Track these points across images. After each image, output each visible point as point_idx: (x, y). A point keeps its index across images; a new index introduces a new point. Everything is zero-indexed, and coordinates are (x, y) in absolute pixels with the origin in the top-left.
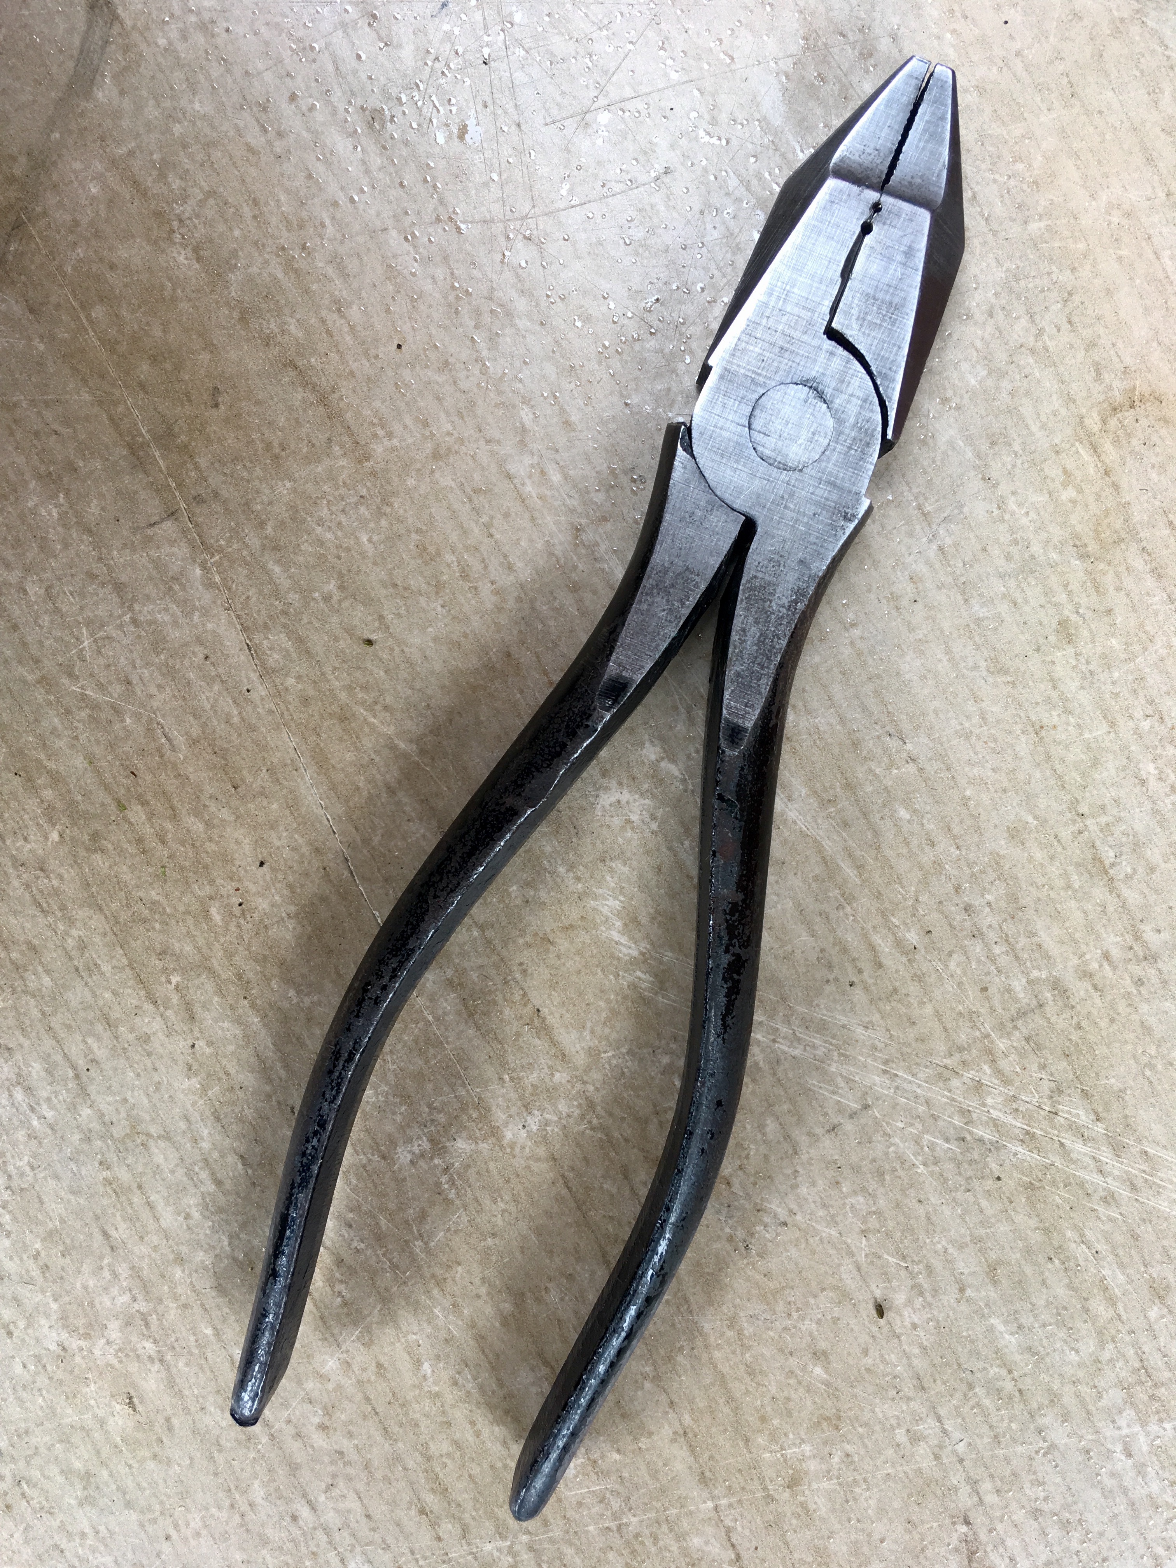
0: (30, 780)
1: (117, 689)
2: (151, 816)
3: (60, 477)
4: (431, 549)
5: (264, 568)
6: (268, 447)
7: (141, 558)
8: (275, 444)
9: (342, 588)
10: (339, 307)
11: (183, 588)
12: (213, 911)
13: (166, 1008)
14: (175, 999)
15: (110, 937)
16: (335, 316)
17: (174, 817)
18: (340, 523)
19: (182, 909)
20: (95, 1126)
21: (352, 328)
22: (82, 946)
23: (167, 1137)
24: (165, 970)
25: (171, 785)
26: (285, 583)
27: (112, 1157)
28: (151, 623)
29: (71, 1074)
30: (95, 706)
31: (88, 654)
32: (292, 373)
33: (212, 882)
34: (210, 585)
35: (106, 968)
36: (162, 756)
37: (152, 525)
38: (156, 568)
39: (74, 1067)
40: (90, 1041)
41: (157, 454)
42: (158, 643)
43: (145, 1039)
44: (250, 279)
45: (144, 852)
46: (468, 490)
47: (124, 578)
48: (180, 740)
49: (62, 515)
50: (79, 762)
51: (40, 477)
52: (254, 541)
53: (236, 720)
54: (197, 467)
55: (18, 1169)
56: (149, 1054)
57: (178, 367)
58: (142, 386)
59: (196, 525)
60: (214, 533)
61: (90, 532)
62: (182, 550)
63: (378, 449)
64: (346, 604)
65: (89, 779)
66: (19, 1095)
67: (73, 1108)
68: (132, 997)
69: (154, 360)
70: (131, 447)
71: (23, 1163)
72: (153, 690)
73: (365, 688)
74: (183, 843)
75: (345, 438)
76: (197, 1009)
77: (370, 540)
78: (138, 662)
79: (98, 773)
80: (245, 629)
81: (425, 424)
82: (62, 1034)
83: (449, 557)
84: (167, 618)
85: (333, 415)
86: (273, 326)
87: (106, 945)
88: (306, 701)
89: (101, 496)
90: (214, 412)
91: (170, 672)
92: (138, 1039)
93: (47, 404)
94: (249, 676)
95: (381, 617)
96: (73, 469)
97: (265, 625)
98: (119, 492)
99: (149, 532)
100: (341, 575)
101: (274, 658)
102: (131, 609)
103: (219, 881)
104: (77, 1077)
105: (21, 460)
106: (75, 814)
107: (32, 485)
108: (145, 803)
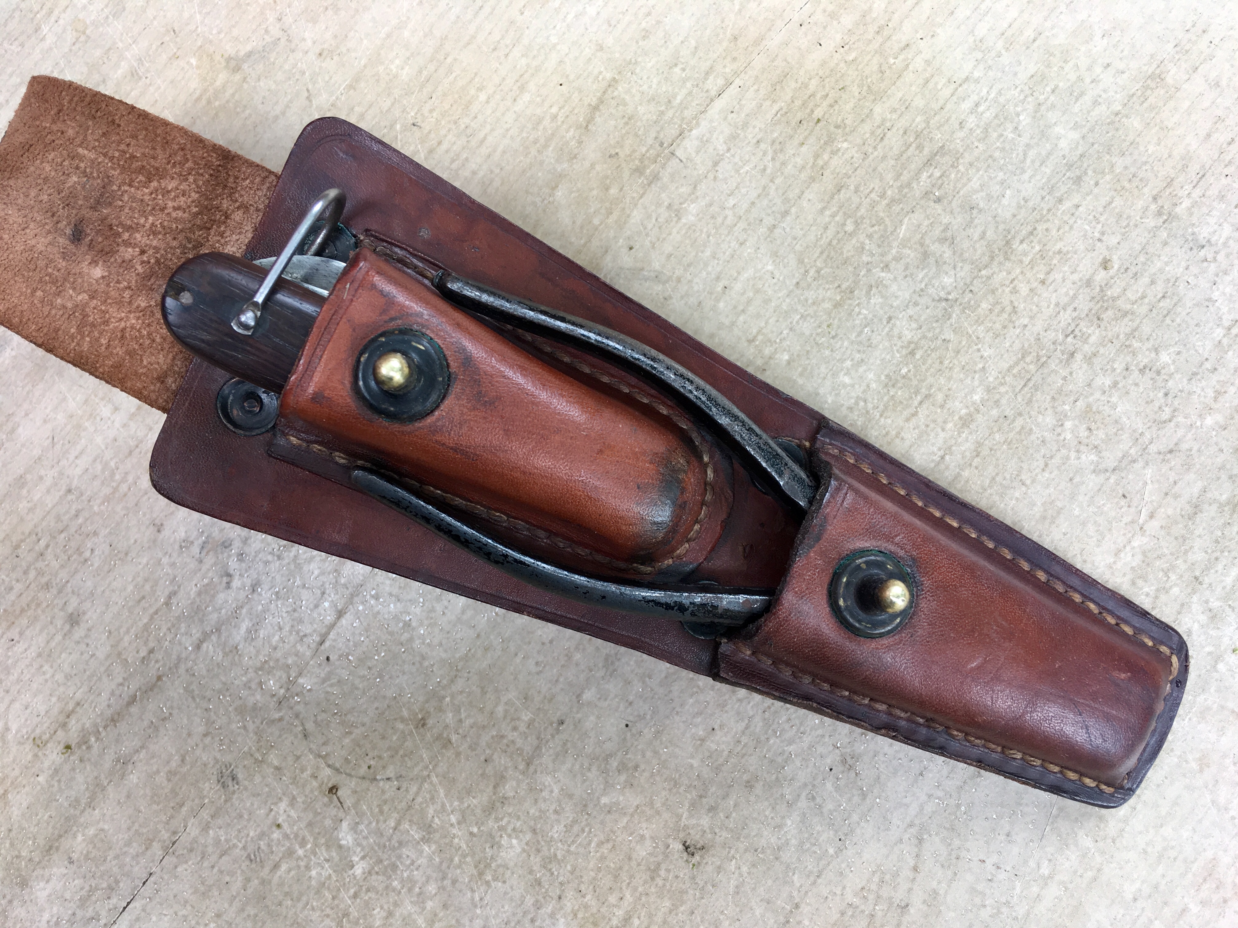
0: (822, 168)
1: (763, 146)
2: (817, 106)
3: (676, 210)
4: (643, 34)
5: (681, 103)
6: (626, 123)
7: (698, 160)
8: (623, 121)
9: (676, 65)
10: (554, 117)
11: (703, 136)
12: (851, 58)
13: (908, 59)
14: (901, 57)
15: (884, 99)
16: (559, 117)
17: (813, 95)
18: (648, 78)
19: (856, 73)
20: (981, 66)
21: (560, 108)
22: (894, 110)
23: (972, 31)
24: (890, 67)
25: (798, 103)
26: (684, 91)
27: (993, 54)
28: (725, 143)
29: (960, 89)
30: (775, 152)
31: (752, 166)
32: (590, 127)
33: (837, 64)
34: (698, 124)
35: (900, 95)
36: (786, 113)
37: (681, 161)
38: (699, 151)
39: (957, 89)
40: (939, 87)
41: (648, 171)
42: (733, 137)
43: (928, 62)
44: (557, 161)
45: (836, 102)
46: (611, 28)
47: (711, 163)
48: (776, 107)
49: (693, 202)
50: (804, 149)
51: (679, 219)
52: (670, 113)
53: (756, 87)
54: (648, 151)
55: (1020, 94)
56: (934, 57)
57: (607, 177)
58: (621, 190)
59: (673, 141)
60: (673, 132)
61: (695, 187)
62: (687, 143)
63: (609, 76)
64: (683, 60)
65: (812, 140)
66: (981, 109)
67: (977, 81)
68: (909, 77)
69: (607, 189)
70: (649, 185)
71: (1016, 93)
72: (757, 129)
73: (718, 35)
74: (824, 87)
75: (609, 92)
76: (902, 45)
77: (650, 62)
78: (747, 142)
79: (806, 138)
80: (712, 100)
81: (590, 59)
82: (941, 102)
83: (644, 25)
84: (721, 137)
85: (601, 101)
86: (573, 143)
87: (888, 99)
88: (734, 59)
89: (677, 188)
90: (620, 154)
91: (745, 125)
92: (929, 65)
93: (645, 228)
94: (733, 90)
95: (682, 42)
96: (670, 206)
97: (707, 91)
98: (672, 182)
99: (684, 160)
100: (670, 68)
101: (720, 82)
102: (722, 155)
103: (836, 61)
104: (960, 85)
105: (675, 231)
106: (831, 140)
107: (684, 220)
108: (812, 111)
